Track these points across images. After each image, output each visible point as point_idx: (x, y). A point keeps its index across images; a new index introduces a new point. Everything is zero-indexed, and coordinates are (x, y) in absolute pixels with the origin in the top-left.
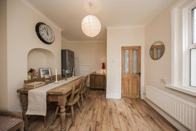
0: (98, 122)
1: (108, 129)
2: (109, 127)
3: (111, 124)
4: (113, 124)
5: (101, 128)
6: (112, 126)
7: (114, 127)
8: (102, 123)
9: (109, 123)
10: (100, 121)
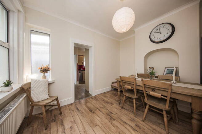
0: (114, 120)
1: (102, 121)
2: (102, 123)
3: (103, 126)
4: (101, 128)
5: (107, 119)
6: (101, 125)
7: (99, 126)
8: (110, 122)
9: (105, 126)
10: (113, 122)
